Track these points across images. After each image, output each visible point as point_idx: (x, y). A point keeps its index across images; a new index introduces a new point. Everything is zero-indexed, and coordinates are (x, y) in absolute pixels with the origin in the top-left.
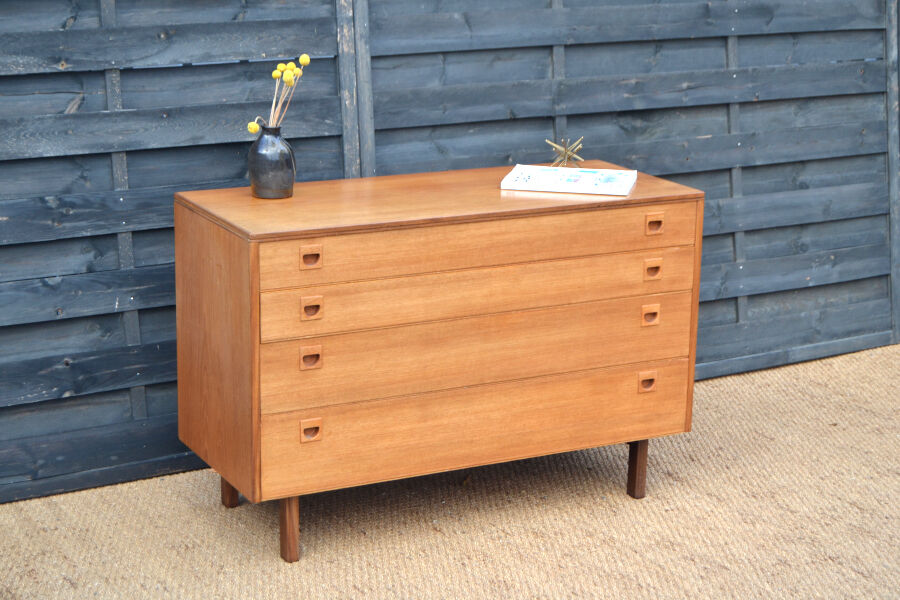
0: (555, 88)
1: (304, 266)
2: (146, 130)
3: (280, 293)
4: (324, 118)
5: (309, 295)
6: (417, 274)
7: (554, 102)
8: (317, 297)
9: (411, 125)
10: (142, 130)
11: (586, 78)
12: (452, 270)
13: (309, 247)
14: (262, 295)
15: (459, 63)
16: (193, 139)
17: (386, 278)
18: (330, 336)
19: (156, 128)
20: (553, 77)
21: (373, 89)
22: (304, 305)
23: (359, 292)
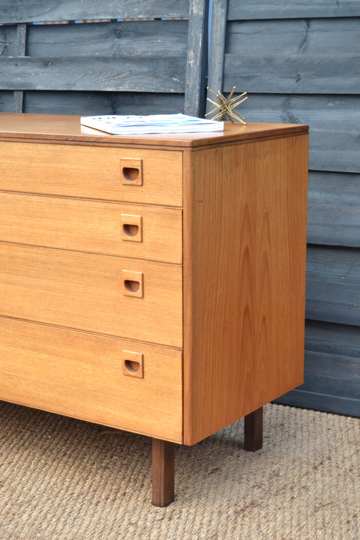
2: (36, 74)
4: (172, 77)
10: (33, 74)
16: (67, 85)
19: (43, 73)
21: (225, 52)
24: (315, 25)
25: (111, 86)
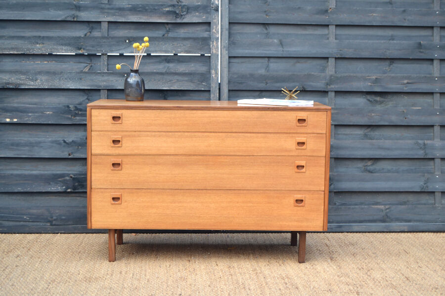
0: (328, 77)
1: (113, 122)
3: (101, 133)
4: (202, 82)
5: (115, 135)
7: (328, 84)
8: (119, 136)
9: (248, 89)
10: (115, 81)
11: (347, 74)
13: (115, 113)
14: (93, 133)
15: (276, 62)
17: (154, 132)
18: (125, 155)
19: (121, 80)
20: (328, 73)
21: (229, 71)
22: (112, 139)
24: (272, 60)
25: (166, 87)
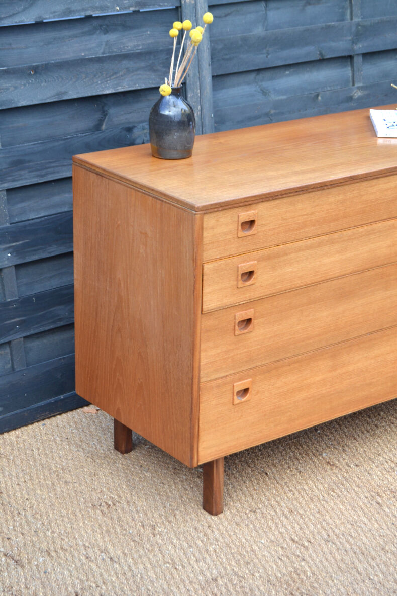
0: (354, 29)
1: (242, 234)
2: (16, 88)
3: (220, 262)
5: (245, 261)
6: (335, 232)
7: (354, 42)
8: (252, 262)
9: (241, 70)
10: (12, 88)
11: (377, 19)
12: (363, 225)
13: (246, 215)
14: (206, 267)
15: (278, 8)
16: (58, 94)
17: (309, 238)
18: (261, 299)
19: (25, 85)
20: (352, 19)
21: (210, 37)
22: (241, 272)
23: (287, 254)
25: (108, 88)
